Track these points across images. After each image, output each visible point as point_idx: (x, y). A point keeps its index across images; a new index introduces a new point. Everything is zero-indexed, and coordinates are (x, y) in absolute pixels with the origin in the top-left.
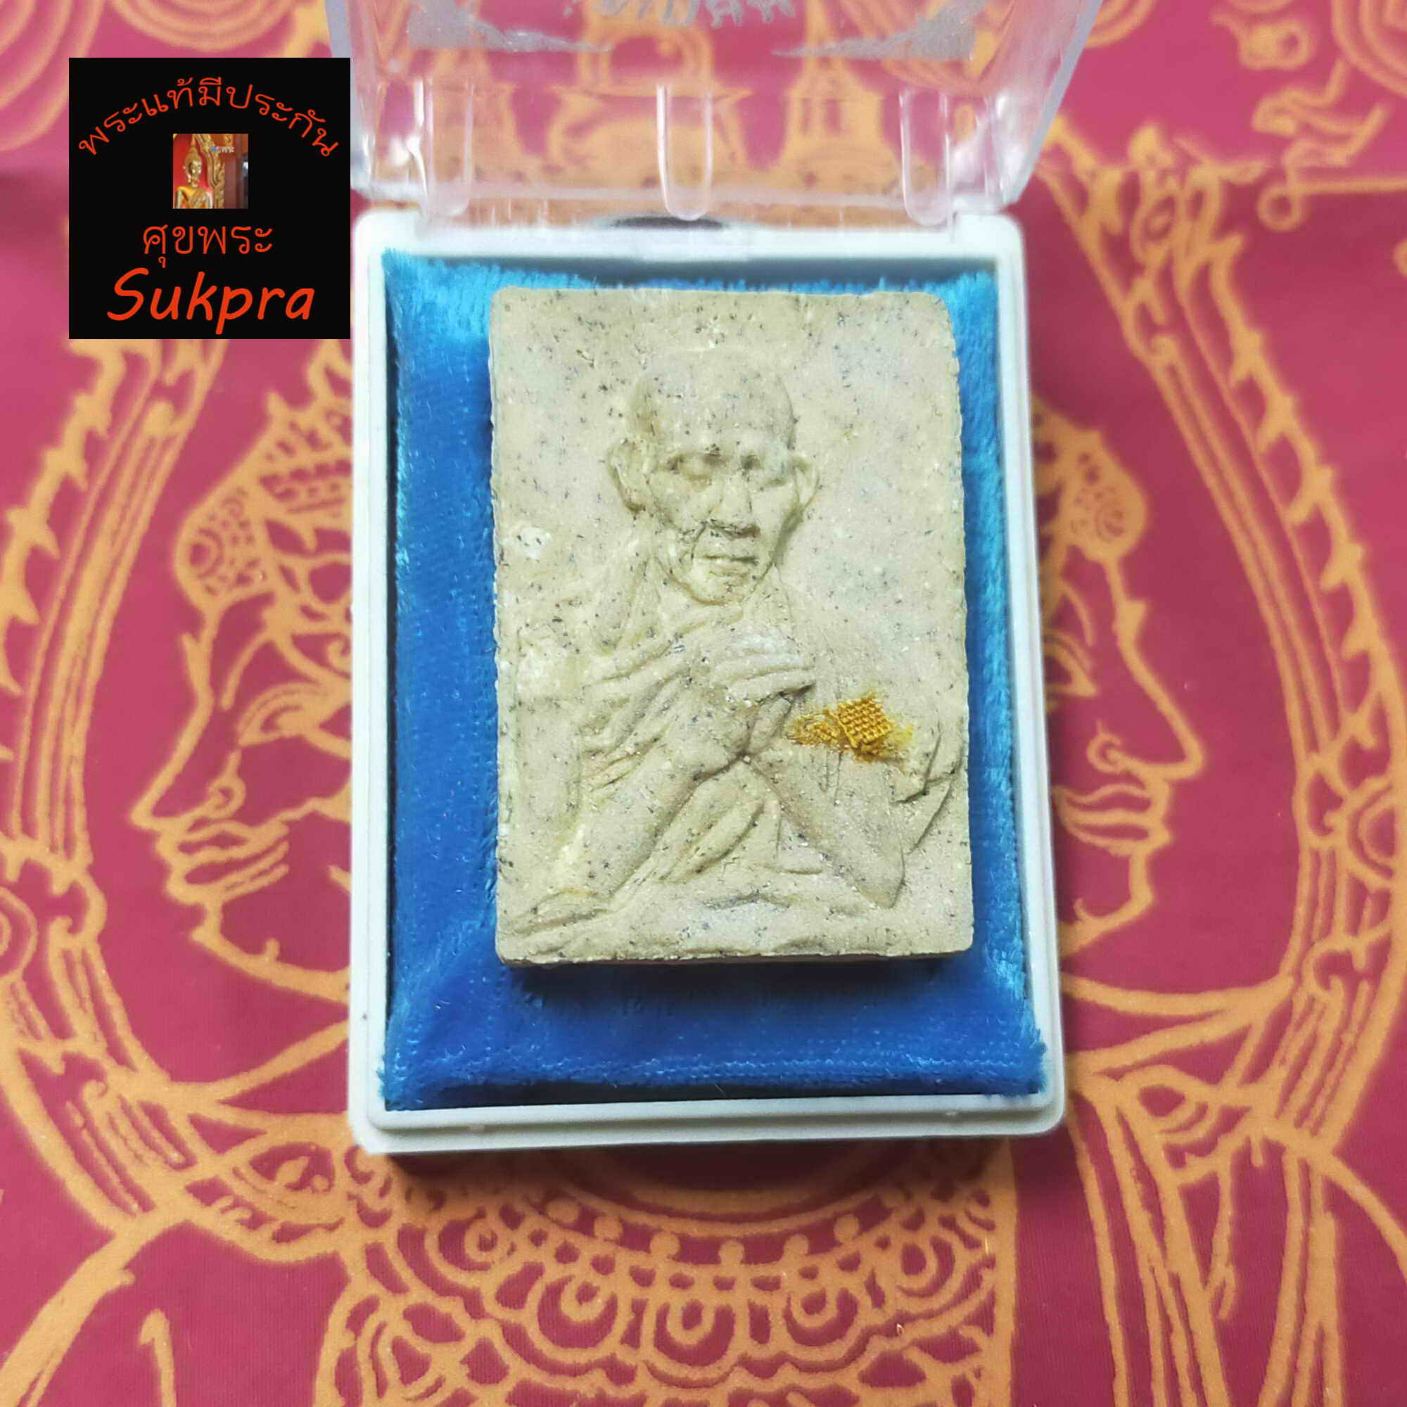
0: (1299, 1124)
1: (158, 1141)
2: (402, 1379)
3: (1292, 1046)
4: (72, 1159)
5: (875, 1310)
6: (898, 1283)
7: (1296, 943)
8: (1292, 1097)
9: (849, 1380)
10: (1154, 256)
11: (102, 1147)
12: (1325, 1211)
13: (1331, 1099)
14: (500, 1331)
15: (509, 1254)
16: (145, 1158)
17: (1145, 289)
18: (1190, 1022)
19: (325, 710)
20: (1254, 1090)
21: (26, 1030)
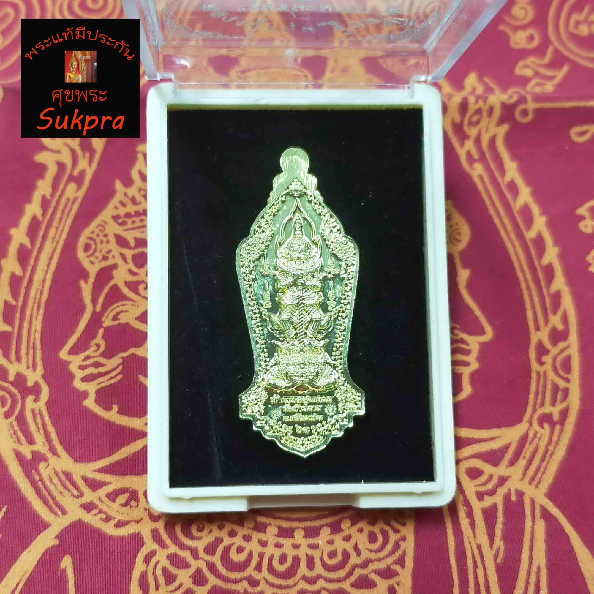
0: (530, 483)
1: (69, 486)
2: (166, 583)
3: (528, 451)
4: (35, 493)
5: (358, 557)
6: (367, 547)
7: (529, 410)
8: (528, 472)
9: (346, 586)
10: (473, 132)
11: (46, 488)
12: (541, 519)
13: (544, 473)
14: (205, 564)
15: (209, 533)
16: (63, 493)
17: (469, 145)
18: (487, 441)
19: (138, 312)
20: (512, 469)
21: (17, 441)
